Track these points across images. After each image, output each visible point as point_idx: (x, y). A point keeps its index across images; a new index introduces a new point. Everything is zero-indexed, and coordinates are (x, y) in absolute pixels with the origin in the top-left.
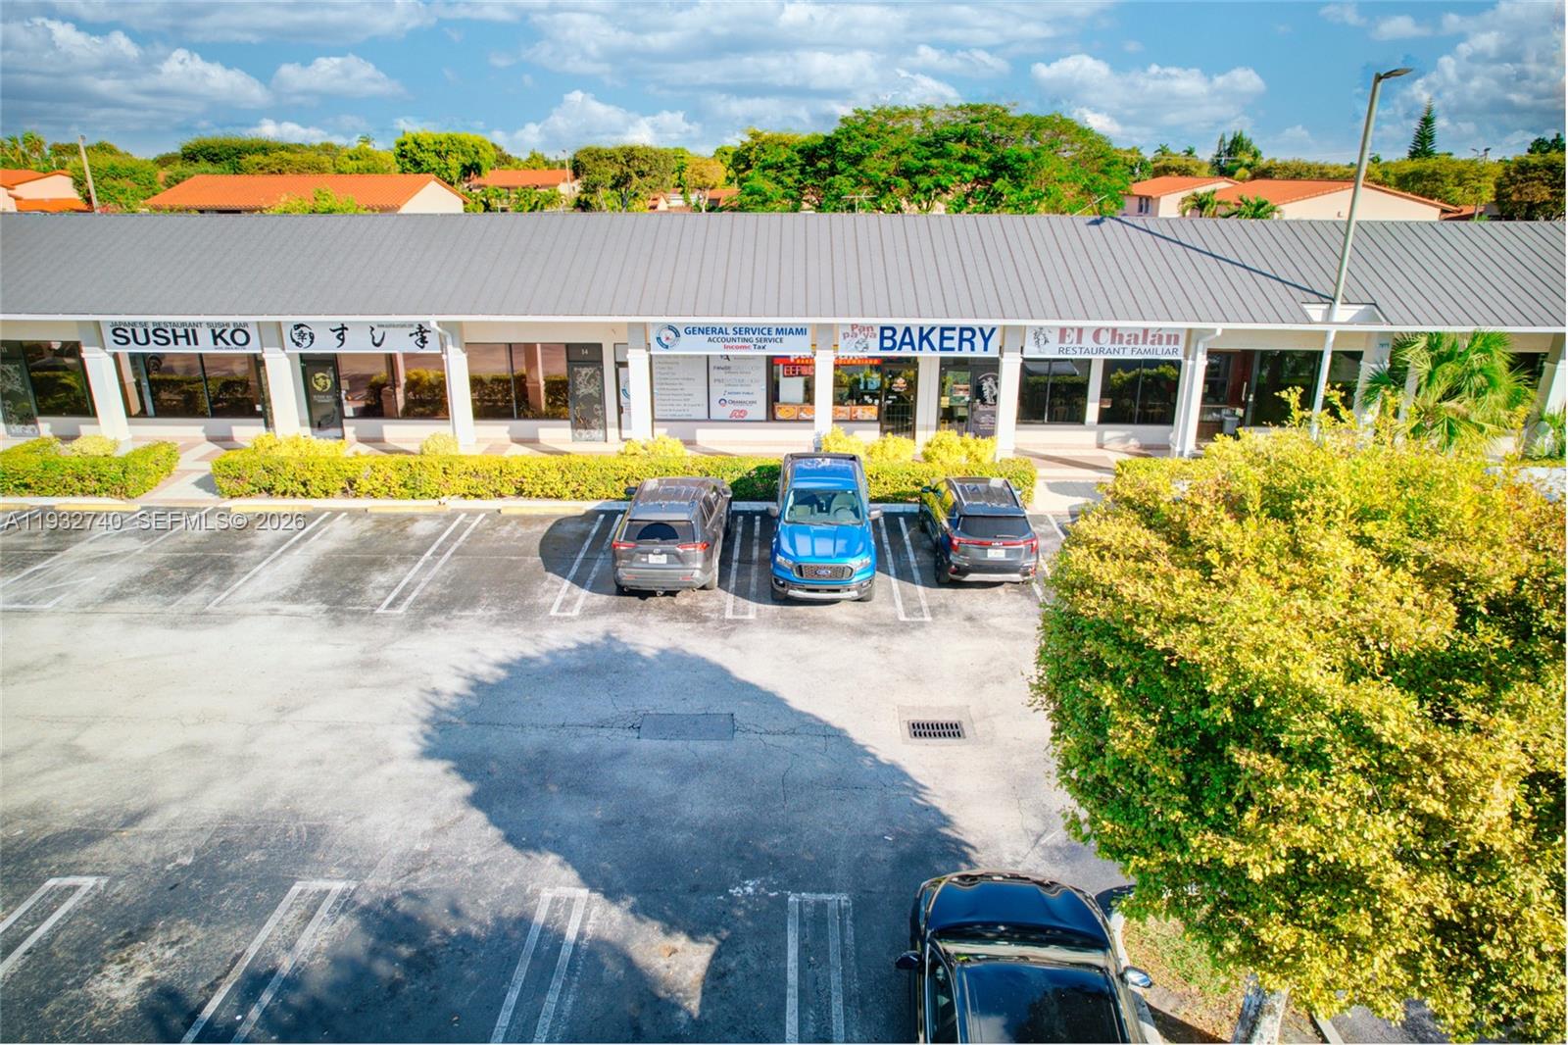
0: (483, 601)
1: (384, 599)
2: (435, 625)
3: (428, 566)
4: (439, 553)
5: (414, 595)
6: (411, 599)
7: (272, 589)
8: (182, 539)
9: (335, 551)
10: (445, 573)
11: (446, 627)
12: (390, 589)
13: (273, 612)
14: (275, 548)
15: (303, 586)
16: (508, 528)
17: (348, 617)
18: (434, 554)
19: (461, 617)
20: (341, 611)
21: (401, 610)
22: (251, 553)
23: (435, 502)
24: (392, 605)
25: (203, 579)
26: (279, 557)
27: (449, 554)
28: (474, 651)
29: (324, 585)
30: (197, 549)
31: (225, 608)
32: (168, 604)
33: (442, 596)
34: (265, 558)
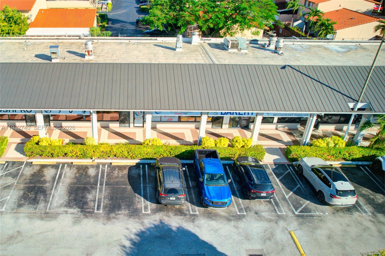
0: (122, 207)
1: (94, 206)
2: (114, 218)
3: (101, 191)
4: (101, 184)
5: (102, 204)
6: (102, 206)
7: (62, 201)
8: (25, 177)
9: (71, 183)
10: (107, 194)
11: (117, 219)
12: (94, 201)
13: (66, 212)
14: (54, 182)
15: (69, 200)
16: (116, 172)
17: (88, 214)
18: (100, 185)
19: (119, 214)
20: (85, 212)
21: (101, 211)
22: (48, 185)
23: (91, 161)
24: (98, 209)
25: (40, 197)
26: (56, 186)
27: (104, 185)
28: (127, 229)
29: (75, 200)
30: (31, 183)
31: (52, 211)
32: (36, 209)
33: (110, 204)
34: (53, 187)
